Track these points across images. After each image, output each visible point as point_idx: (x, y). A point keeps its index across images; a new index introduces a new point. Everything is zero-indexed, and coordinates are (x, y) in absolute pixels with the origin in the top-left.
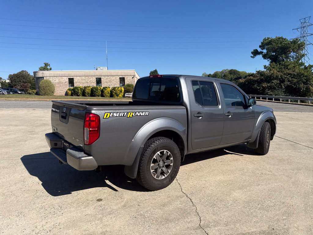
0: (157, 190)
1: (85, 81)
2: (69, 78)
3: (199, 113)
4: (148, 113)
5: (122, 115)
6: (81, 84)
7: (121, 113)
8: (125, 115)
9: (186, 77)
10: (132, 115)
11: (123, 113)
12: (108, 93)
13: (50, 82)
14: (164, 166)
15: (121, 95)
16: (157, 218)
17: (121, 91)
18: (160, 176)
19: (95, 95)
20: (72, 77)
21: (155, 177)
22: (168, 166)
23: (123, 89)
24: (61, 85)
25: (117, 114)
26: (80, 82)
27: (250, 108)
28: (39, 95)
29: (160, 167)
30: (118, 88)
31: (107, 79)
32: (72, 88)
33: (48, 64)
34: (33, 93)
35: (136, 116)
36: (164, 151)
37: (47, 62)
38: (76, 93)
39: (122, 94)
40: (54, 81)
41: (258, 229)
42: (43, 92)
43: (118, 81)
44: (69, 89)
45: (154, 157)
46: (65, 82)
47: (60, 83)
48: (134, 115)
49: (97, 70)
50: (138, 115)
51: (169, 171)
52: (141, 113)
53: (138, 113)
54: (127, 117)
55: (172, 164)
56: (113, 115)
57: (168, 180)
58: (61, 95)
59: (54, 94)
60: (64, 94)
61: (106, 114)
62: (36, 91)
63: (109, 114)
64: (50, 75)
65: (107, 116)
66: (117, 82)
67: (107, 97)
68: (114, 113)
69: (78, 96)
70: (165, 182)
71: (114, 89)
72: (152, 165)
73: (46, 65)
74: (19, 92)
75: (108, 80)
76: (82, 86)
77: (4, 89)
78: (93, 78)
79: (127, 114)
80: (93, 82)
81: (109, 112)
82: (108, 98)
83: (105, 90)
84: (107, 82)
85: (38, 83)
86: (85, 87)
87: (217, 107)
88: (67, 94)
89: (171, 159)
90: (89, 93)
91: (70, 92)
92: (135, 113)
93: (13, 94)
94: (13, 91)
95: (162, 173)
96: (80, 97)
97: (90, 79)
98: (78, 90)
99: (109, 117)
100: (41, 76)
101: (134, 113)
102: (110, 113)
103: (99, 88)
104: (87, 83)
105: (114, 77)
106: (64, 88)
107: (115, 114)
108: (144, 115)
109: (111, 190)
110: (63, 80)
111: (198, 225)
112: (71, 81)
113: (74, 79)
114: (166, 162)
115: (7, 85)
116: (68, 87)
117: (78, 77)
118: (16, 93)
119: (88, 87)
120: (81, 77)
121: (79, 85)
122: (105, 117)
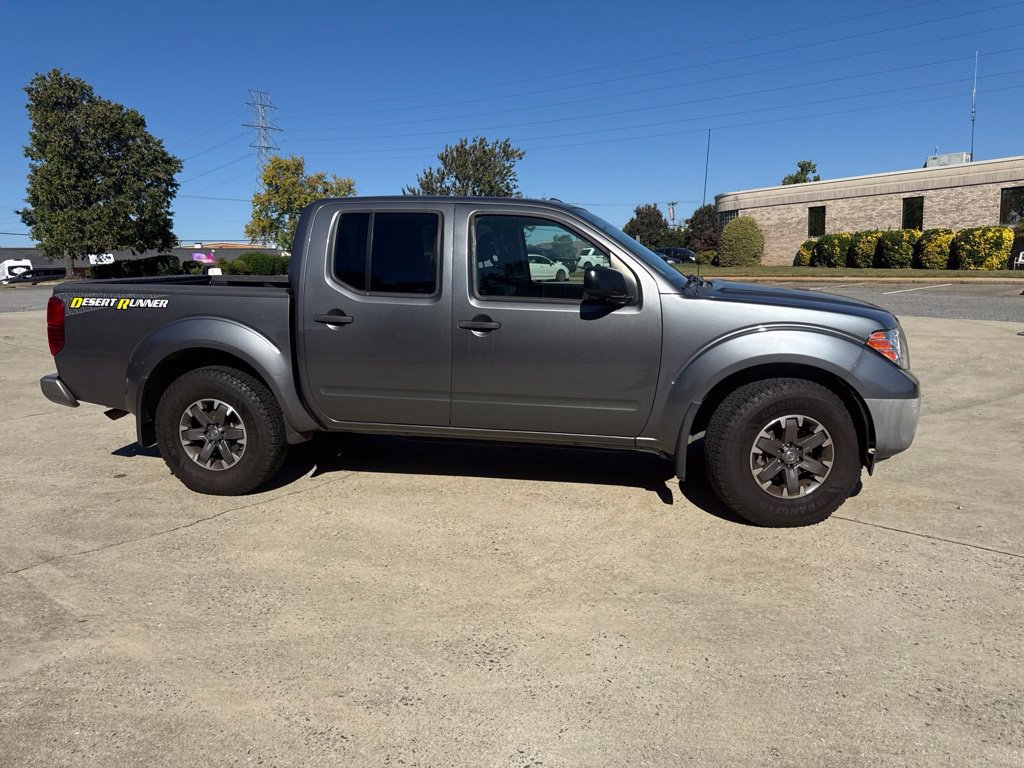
1: (862, 214)
2: (810, 208)
4: (166, 301)
5: (107, 305)
6: (847, 224)
7: (104, 300)
8: (112, 305)
10: (128, 306)
11: (108, 300)
12: (942, 253)
13: (753, 224)
15: (996, 261)
17: (998, 244)
19: (887, 261)
20: (819, 204)
23: (1012, 235)
24: (786, 231)
25: (96, 301)
26: (845, 219)
28: (720, 265)
30: (988, 229)
31: (947, 198)
32: (815, 240)
33: (809, 164)
34: (707, 261)
35: (136, 307)
37: (807, 161)
38: (825, 258)
39: (1005, 255)
40: (765, 219)
42: (728, 256)
43: (992, 203)
44: (807, 246)
46: (799, 223)
47: (782, 224)
48: (131, 305)
49: (925, 166)
50: (142, 305)
52: (149, 301)
53: (141, 301)
54: (117, 309)
56: (88, 304)
58: (781, 264)
59: (763, 263)
60: (790, 261)
61: (75, 300)
62: (714, 254)
63: (80, 301)
64: (755, 201)
65: (76, 304)
66: (987, 208)
67: (934, 268)
68: (90, 297)
69: (831, 265)
71: (967, 235)
73: (805, 168)
75: (951, 205)
76: (847, 231)
78: (892, 199)
79: (117, 303)
80: (889, 214)
82: (938, 271)
83: (930, 241)
84: (943, 212)
85: (718, 230)
86: (858, 235)
88: (798, 261)
90: (868, 256)
91: (807, 255)
92: (135, 300)
94: (677, 257)
95: (216, 457)
96: (839, 269)
97: (882, 204)
98: (833, 246)
99: (81, 306)
100: (733, 209)
101: (133, 301)
102: (83, 299)
103: (906, 237)
104: (871, 218)
105: (978, 191)
106: (792, 241)
107: (92, 302)
108: (155, 306)
110: (792, 214)
112: (817, 215)
113: (827, 211)
115: (682, 239)
116: (805, 238)
117: (840, 202)
118: (683, 261)
119: (869, 233)
120: (850, 200)
121: (839, 230)
122: (72, 306)
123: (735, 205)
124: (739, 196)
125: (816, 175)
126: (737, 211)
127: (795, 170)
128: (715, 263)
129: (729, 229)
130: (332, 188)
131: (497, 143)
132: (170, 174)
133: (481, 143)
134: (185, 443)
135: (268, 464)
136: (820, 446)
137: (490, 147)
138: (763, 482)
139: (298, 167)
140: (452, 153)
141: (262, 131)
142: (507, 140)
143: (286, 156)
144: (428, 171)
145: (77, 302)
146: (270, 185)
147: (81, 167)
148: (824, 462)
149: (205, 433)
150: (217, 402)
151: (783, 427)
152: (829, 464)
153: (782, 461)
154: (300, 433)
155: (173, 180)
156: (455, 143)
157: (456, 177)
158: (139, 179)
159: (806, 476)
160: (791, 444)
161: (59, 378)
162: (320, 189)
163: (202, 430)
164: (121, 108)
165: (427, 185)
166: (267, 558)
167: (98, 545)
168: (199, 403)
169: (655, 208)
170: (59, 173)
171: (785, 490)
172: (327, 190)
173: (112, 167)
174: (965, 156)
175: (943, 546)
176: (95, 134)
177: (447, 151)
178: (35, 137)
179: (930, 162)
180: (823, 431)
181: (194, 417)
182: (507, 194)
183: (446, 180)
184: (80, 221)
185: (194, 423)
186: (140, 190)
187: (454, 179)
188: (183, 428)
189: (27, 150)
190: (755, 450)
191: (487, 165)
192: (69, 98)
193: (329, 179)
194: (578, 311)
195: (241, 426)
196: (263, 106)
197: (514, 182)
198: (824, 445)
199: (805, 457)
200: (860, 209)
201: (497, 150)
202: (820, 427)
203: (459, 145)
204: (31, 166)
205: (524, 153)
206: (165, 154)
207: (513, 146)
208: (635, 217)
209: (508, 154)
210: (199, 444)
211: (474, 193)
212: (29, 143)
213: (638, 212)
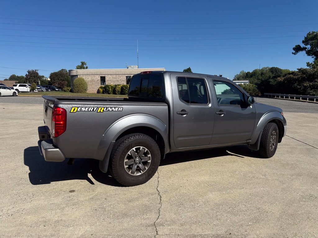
0: (132, 186)
1: (116, 80)
2: (101, 77)
3: (183, 110)
4: (122, 108)
5: (92, 110)
6: (112, 82)
7: (90, 108)
8: (95, 110)
9: (171, 73)
10: (103, 111)
11: (93, 108)
13: (83, 80)
14: (141, 163)
16: (116, 212)
18: (136, 172)
19: (124, 93)
20: (103, 76)
21: (130, 173)
22: (145, 163)
24: (94, 83)
25: (85, 108)
26: (111, 80)
27: (250, 107)
28: (73, 92)
29: (136, 164)
32: (104, 86)
33: (84, 62)
34: (68, 91)
35: (107, 111)
36: (140, 148)
37: (84, 61)
38: (107, 91)
40: (87, 79)
41: (213, 233)
42: (76, 89)
44: (101, 87)
45: (129, 153)
46: (98, 81)
47: (92, 81)
48: (105, 110)
49: (128, 68)
50: (110, 110)
51: (147, 168)
52: (114, 108)
53: (110, 108)
54: (97, 112)
55: (150, 161)
56: (81, 110)
57: (144, 177)
58: (93, 93)
59: (87, 92)
60: (96, 92)
61: (73, 109)
62: (70, 88)
63: (76, 108)
64: (83, 73)
65: (74, 110)
68: (82, 107)
69: (109, 93)
70: (141, 178)
72: (126, 160)
73: (83, 63)
74: (57, 90)
76: (112, 84)
77: (44, 87)
78: (123, 76)
79: (97, 109)
80: (123, 80)
81: (76, 106)
85: (72, 81)
86: (116, 85)
87: (206, 104)
88: (98, 92)
89: (148, 156)
90: (119, 91)
91: (101, 90)
92: (107, 108)
93: (51, 91)
94: (51, 89)
95: (138, 170)
96: (111, 95)
97: (121, 77)
98: (109, 88)
99: (77, 111)
100: (76, 75)
101: (105, 108)
102: (78, 108)
104: (118, 81)
106: (96, 86)
107: (83, 109)
108: (116, 110)
109: (89, 182)
110: (95, 78)
111: (152, 223)
112: (103, 79)
113: (106, 78)
114: (143, 159)
115: (47, 83)
117: (109, 76)
119: (119, 85)
120: (112, 75)
121: (110, 84)
122: (72, 111)
124: (78, 71)
125: (86, 66)
127: (80, 64)
129: (76, 81)
134: (126, 167)
163: (133, 160)
168: (133, 149)
169: (35, 71)
174: (137, 67)
179: (129, 67)
200: (115, 78)
208: (28, 74)
213: (29, 72)
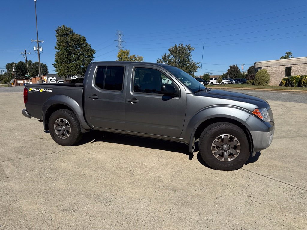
1: (304, 70)
2: (286, 67)
3: (95, 95)
4: (52, 90)
6: (299, 73)
8: (39, 90)
13: (266, 72)
18: (62, 136)
20: (289, 66)
21: (58, 135)
24: (277, 75)
26: (298, 71)
32: (287, 78)
34: (250, 83)
37: (289, 52)
38: (290, 84)
40: (270, 70)
42: (257, 82)
44: (284, 80)
46: (282, 72)
47: (276, 72)
51: (68, 136)
54: (40, 92)
58: (275, 85)
59: (269, 84)
60: (278, 84)
64: (268, 65)
68: (34, 88)
69: (292, 86)
73: (288, 54)
76: (299, 75)
77: (236, 80)
86: (302, 77)
88: (281, 85)
90: (305, 84)
91: (284, 83)
94: (242, 82)
96: (295, 88)
98: (293, 80)
101: (44, 89)
106: (279, 78)
107: (34, 90)
108: (49, 91)
110: (280, 69)
112: (288, 70)
113: (292, 68)
114: (66, 128)
115: (245, 76)
116: (284, 77)
117: (297, 65)
118: (244, 83)
119: (306, 76)
120: (301, 65)
121: (296, 75)
122: (30, 90)
123: (261, 66)
124: (262, 63)
125: (292, 56)
126: (261, 68)
127: (285, 55)
128: (253, 84)
129: (258, 73)
130: (137, 59)
131: (187, 45)
132: (92, 54)
133: (181, 46)
134: (56, 130)
135: (76, 138)
136: (236, 145)
137: (184, 47)
138: (216, 155)
139: (128, 53)
140: (172, 48)
141: (120, 42)
142: (190, 45)
143: (124, 50)
144: (165, 54)
145: (31, 90)
146: (119, 58)
147: (69, 52)
148: (237, 151)
149: (61, 128)
150: (64, 119)
151: (223, 138)
152: (239, 151)
153: (223, 149)
154: (86, 130)
155: (93, 56)
156: (174, 46)
157: (173, 56)
158: (84, 56)
159: (231, 155)
160: (226, 144)
161: (26, 110)
162: (133, 59)
163: (60, 127)
164: (80, 36)
165: (165, 58)
166: (64, 165)
167: (25, 156)
168: (59, 119)
169: (236, 66)
170: (63, 54)
171: (223, 158)
172: (135, 60)
173: (77, 52)
175: (274, 182)
176: (73, 43)
177: (171, 48)
178: (58, 44)
180: (237, 140)
181: (58, 123)
182: (189, 61)
183: (170, 57)
184: (68, 67)
185: (58, 125)
186: (84, 59)
187: (173, 57)
188: (55, 126)
189: (56, 47)
190: (213, 145)
191: (183, 52)
192: (67, 33)
193: (136, 56)
194: (161, 97)
195: (69, 127)
196: (120, 35)
197: (191, 57)
198: (237, 145)
199: (231, 148)
200: (304, 68)
201: (186, 48)
202: (236, 139)
203: (175, 46)
204: (56, 52)
205: (195, 49)
206: (91, 49)
207: (192, 47)
208: (230, 69)
209: (190, 49)
210: (59, 131)
211: (178, 61)
212: (56, 45)
213: (231, 67)
